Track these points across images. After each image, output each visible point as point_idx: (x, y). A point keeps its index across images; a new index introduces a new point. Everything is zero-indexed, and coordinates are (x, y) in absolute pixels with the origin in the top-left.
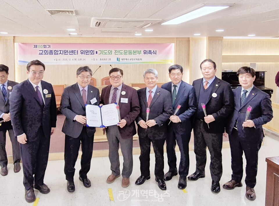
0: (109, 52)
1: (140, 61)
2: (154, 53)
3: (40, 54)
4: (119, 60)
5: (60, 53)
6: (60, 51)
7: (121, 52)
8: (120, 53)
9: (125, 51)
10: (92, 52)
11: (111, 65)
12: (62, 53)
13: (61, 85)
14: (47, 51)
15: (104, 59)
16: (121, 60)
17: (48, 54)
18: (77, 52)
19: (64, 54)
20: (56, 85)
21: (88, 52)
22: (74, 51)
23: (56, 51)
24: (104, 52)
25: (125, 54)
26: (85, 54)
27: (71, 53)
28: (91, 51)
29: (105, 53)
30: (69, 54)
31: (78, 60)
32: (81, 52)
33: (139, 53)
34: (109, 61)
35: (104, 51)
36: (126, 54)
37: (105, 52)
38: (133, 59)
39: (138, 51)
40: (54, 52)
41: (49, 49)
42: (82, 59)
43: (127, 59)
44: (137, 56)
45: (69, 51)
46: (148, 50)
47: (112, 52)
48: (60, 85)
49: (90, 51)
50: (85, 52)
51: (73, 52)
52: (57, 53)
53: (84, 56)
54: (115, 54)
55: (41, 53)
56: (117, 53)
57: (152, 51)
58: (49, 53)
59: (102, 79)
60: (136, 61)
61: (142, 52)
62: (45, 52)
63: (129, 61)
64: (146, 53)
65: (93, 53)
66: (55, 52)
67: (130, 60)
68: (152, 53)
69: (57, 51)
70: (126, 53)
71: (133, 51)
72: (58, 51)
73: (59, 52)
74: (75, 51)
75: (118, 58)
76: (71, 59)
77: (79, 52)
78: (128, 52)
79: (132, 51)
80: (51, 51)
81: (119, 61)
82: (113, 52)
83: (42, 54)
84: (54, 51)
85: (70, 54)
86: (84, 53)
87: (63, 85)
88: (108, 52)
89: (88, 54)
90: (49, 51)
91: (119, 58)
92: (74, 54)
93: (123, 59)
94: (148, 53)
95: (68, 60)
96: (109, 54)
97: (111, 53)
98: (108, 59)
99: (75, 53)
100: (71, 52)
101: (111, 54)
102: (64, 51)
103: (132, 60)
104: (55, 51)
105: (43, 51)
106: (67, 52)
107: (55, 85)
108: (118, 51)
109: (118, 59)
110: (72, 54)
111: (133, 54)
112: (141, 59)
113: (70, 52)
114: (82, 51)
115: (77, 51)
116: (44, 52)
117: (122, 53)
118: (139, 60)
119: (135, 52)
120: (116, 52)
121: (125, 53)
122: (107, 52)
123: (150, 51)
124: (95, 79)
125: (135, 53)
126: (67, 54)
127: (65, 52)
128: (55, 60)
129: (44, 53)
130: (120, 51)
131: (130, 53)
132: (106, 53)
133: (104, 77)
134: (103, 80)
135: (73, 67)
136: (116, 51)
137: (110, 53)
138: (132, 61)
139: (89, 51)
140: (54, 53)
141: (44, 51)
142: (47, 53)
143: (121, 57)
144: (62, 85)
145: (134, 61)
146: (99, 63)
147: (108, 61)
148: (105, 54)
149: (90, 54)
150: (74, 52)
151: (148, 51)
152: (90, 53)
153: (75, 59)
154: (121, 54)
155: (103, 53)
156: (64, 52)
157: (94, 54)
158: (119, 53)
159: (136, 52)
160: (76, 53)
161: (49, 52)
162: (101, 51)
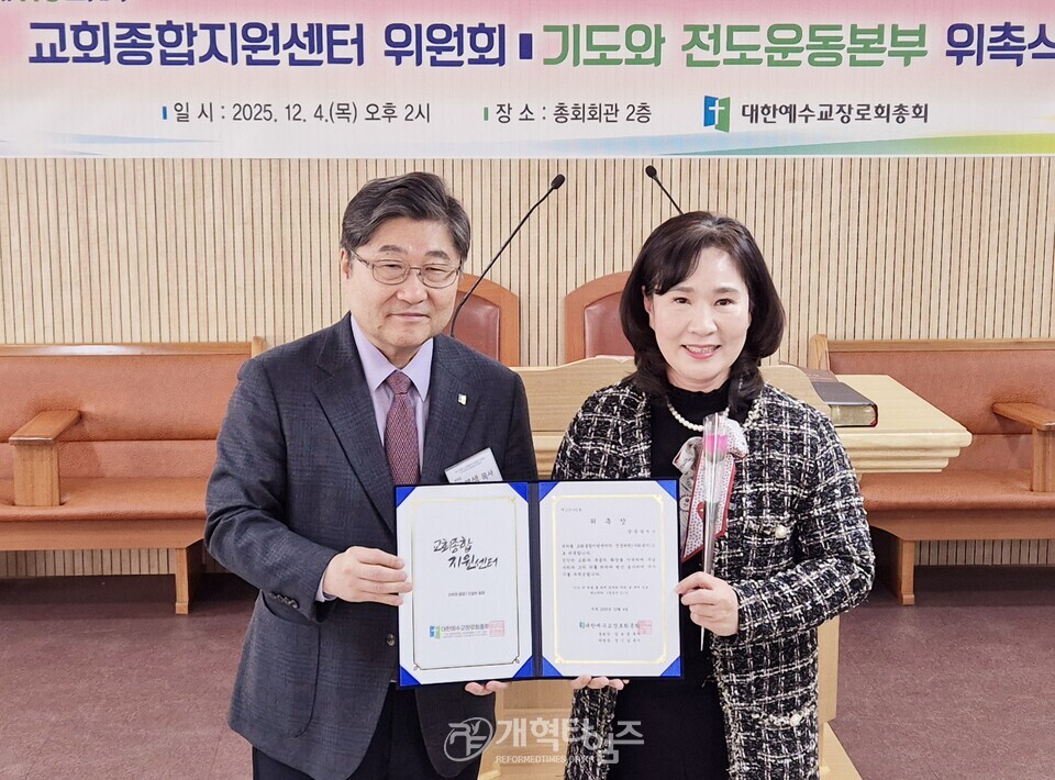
0: (638, 38)
1: (913, 129)
2: (1042, 48)
3: (39, 59)
4: (725, 116)
5: (213, 51)
6: (213, 29)
7: (739, 39)
8: (736, 55)
9: (778, 34)
10: (482, 40)
11: (651, 172)
12: (225, 49)
13: (223, 339)
14: (100, 34)
15: (595, 113)
16: (738, 123)
17: (106, 59)
18: (359, 41)
19: (242, 55)
20: (180, 346)
21: (454, 42)
22: (331, 28)
23: (178, 29)
24: (590, 47)
25: (778, 57)
26: (427, 56)
27: (301, 54)
28: (474, 32)
29: (596, 55)
30: (283, 55)
31: (362, 113)
32: (389, 41)
33: (908, 47)
34: (637, 129)
35: (590, 29)
36: (792, 57)
37: (599, 38)
38: (845, 113)
39: (895, 31)
40: (155, 39)
41: (113, 14)
42: (401, 112)
43: (791, 111)
44: (888, 82)
45: (285, 37)
46: (992, 19)
47: (660, 41)
48: (213, 339)
49: (467, 36)
50: (426, 43)
51: (319, 40)
52: (183, 48)
53: (413, 80)
54: (691, 62)
55: (46, 53)
56: (708, 56)
57: (1030, 35)
58: (114, 52)
59: (569, 298)
60: (876, 129)
61: (936, 42)
62: (86, 38)
63: (814, 130)
64: (974, 47)
65: (494, 54)
66: (170, 36)
67: (825, 117)
68: (1027, 54)
69: (184, 33)
70: (785, 52)
71: (854, 30)
72: (192, 34)
73: (201, 44)
74: (337, 35)
75: (709, 101)
76: (308, 111)
77: (375, 43)
78: (805, 41)
79: (846, 34)
80: (133, 28)
81: (724, 125)
82: (674, 37)
83: (54, 59)
84: (161, 29)
85: (293, 61)
86: (412, 47)
87: (242, 339)
88: (623, 44)
89: (452, 56)
90: (114, 32)
91: (726, 102)
92: (332, 60)
93: (754, 109)
94: (986, 54)
95: (279, 112)
96: (638, 61)
97: (649, 54)
98: (623, 113)
99: (339, 51)
100: (305, 41)
101: (656, 61)
102: (247, 27)
103: (837, 117)
104: (170, 26)
105: (61, 27)
106: (269, 41)
107: (175, 339)
108: (715, 36)
109: (717, 108)
110: (315, 56)
111: (854, 63)
112: (921, 112)
113: (294, 40)
114: (398, 36)
115: (352, 34)
116: (69, 35)
117: (750, 55)
118: (901, 120)
119: (866, 44)
120: (696, 41)
121: (781, 52)
122: (618, 38)
123: (1007, 29)
124: (515, 291)
125: (866, 50)
126: (268, 55)
127: (256, 43)
128: (172, 114)
129: (71, 51)
130: (731, 30)
131: (825, 50)
132: (610, 55)
133: (590, 278)
134: (575, 305)
135: (324, 179)
136: (696, 29)
137: (647, 49)
138: (834, 130)
139: (459, 34)
140: (155, 52)
141: (77, 29)
142: (99, 52)
143: (743, 86)
144: (232, 339)
145: (858, 130)
146: (545, 141)
147: (623, 128)
148: (603, 61)
149: (464, 58)
150: (332, 42)
151: (988, 34)
152: (469, 53)
153: (343, 112)
154: (743, 61)
155: (584, 54)
156: (241, 42)
157: (501, 61)
158: (724, 54)
159: (880, 40)
160: (350, 51)
161: (113, 40)
162: (564, 29)
